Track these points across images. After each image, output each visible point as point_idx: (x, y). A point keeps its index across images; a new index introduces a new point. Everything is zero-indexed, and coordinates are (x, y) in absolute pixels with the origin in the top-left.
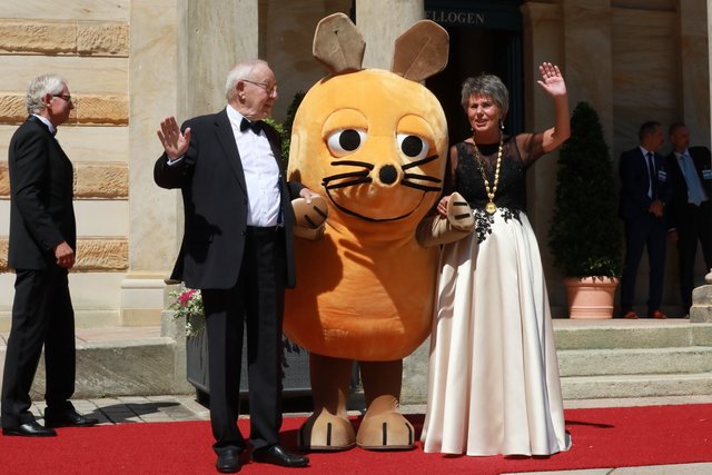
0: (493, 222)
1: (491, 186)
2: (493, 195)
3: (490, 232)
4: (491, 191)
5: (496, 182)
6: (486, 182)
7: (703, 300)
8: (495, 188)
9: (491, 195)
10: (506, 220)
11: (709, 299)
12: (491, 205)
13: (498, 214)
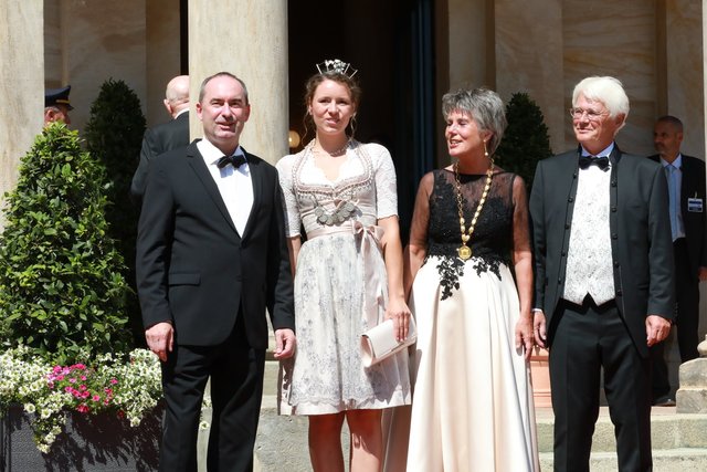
0: (461, 274)
1: (468, 225)
2: (468, 237)
3: (457, 286)
4: (467, 233)
5: (474, 222)
6: (462, 220)
7: (694, 380)
8: (472, 229)
9: (466, 238)
10: (479, 273)
11: (704, 379)
12: (464, 252)
13: (469, 266)
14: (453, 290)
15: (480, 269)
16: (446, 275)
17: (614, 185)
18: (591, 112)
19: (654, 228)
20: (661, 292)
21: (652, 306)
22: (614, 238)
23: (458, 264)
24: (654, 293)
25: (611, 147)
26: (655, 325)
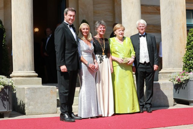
2: (104, 51)
6: (102, 47)
8: (104, 49)
12: (103, 53)
14: (102, 62)
15: (106, 57)
16: (100, 59)
17: (147, 40)
18: (143, 26)
19: (154, 48)
20: (156, 60)
21: (155, 63)
22: (148, 50)
23: (102, 56)
24: (155, 61)
25: (145, 33)
26: (155, 67)
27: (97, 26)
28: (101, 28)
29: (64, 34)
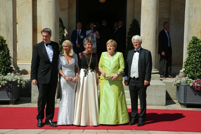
8: (90, 64)
12: (89, 68)
13: (90, 71)
15: (91, 71)
16: (85, 73)
17: (139, 56)
18: (137, 42)
23: (88, 70)
27: (85, 43)
28: (89, 45)
29: (37, 53)
